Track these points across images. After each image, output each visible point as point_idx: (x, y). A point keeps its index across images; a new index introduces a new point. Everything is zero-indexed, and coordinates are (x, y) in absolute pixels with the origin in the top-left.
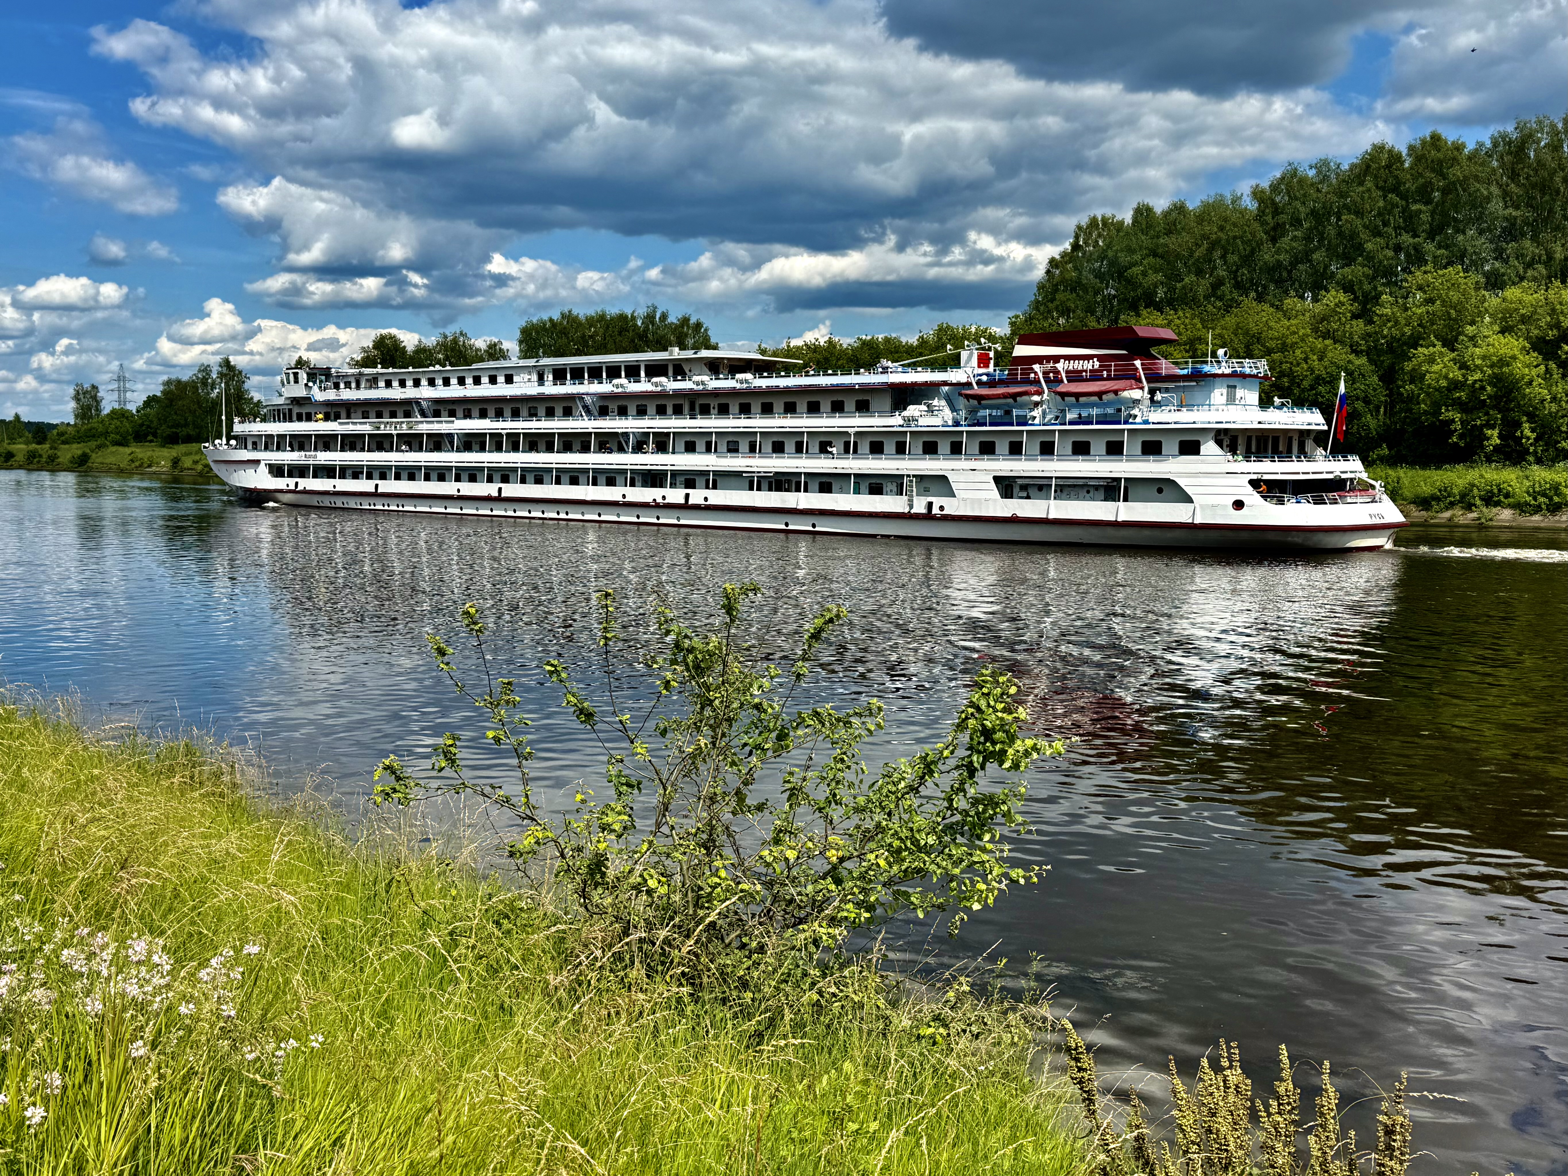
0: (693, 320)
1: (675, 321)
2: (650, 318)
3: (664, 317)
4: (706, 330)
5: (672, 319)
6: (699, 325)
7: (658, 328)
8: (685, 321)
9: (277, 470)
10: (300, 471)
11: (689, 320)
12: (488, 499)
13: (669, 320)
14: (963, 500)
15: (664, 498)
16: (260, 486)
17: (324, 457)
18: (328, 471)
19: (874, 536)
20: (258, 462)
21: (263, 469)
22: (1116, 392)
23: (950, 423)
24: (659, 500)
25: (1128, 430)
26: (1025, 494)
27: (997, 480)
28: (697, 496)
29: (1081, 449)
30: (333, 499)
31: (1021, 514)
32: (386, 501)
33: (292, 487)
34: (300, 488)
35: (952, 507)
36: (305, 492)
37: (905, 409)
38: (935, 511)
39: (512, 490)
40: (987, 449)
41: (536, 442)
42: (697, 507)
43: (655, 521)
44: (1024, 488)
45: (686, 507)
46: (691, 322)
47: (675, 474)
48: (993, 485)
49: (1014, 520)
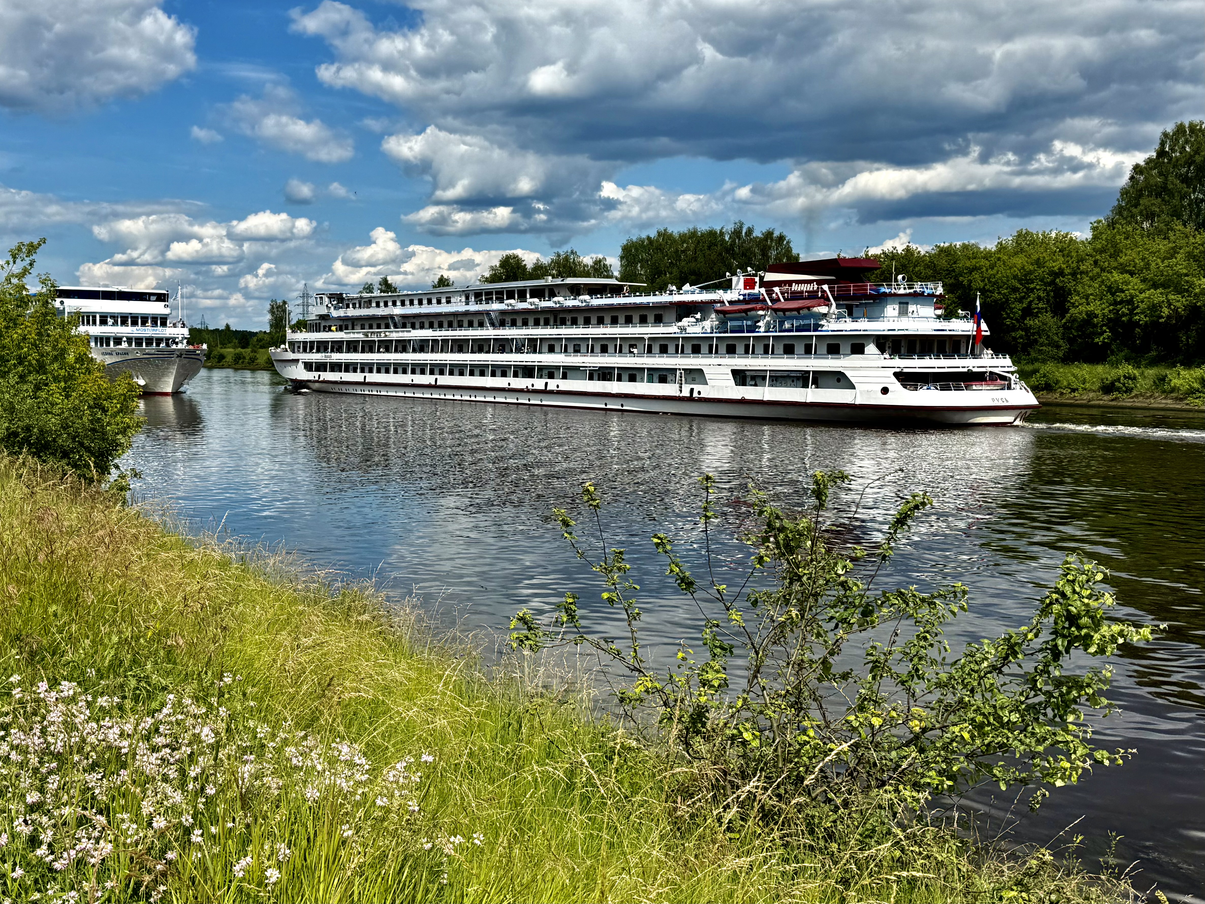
0: (776, 234)
1: (760, 235)
2: (737, 233)
3: (750, 231)
4: (788, 242)
5: (757, 233)
6: (781, 238)
7: (744, 241)
8: (769, 235)
9: (309, 366)
10: (321, 367)
11: (772, 233)
12: (429, 386)
13: (754, 235)
14: (713, 387)
15: (533, 385)
16: (299, 378)
17: (336, 357)
18: (336, 367)
19: (658, 413)
20: (297, 361)
21: (301, 366)
22: (808, 308)
23: (709, 331)
24: (530, 387)
25: (816, 336)
26: (753, 383)
27: (735, 373)
28: (552, 385)
29: (789, 350)
30: (340, 386)
31: (748, 397)
32: (370, 388)
33: (317, 378)
34: (321, 379)
35: (707, 392)
36: (324, 382)
37: (681, 321)
38: (695, 395)
39: (445, 380)
40: (731, 350)
41: (460, 346)
42: (552, 392)
43: (527, 402)
44: (753, 378)
45: (545, 392)
46: (775, 235)
47: (541, 368)
48: (731, 376)
49: (743, 402)
